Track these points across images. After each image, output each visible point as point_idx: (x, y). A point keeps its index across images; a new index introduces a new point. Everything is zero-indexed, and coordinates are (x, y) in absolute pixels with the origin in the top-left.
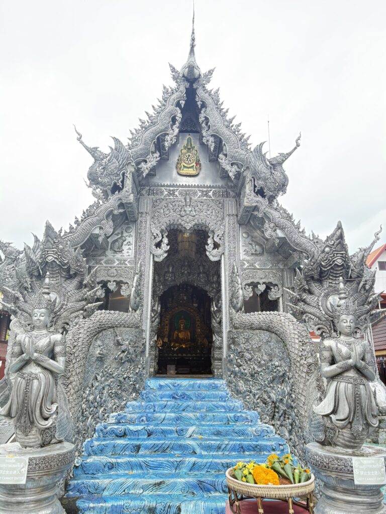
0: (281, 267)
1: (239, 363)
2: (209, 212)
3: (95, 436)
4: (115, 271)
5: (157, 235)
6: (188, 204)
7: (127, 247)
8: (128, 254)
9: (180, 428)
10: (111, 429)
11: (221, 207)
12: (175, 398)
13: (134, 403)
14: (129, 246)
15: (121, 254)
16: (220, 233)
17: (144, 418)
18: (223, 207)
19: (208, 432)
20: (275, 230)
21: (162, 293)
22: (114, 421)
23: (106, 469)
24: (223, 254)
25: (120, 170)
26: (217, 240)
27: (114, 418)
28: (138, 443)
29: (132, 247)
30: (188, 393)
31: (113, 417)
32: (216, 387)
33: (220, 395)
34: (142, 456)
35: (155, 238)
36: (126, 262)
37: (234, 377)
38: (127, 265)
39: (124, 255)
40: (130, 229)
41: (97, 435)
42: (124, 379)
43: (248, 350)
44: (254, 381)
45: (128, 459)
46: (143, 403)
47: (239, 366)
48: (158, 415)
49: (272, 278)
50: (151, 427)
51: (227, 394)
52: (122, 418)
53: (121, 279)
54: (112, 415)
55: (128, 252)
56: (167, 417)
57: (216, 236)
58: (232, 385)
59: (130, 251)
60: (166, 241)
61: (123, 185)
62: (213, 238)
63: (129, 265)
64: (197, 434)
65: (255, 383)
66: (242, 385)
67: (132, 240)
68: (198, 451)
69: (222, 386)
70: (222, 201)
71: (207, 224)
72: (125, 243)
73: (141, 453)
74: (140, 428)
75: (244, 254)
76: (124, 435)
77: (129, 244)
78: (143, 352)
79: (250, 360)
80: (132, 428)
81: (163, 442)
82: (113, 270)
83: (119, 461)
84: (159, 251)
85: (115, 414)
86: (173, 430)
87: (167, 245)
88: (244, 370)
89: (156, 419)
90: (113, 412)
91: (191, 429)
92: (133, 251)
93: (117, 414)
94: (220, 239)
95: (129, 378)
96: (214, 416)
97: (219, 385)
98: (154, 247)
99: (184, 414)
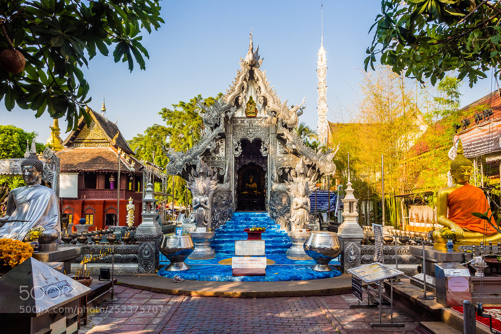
1: (274, 205)
2: (261, 132)
5: (236, 144)
6: (251, 128)
11: (268, 129)
14: (222, 150)
16: (267, 143)
17: (234, 227)
21: (238, 169)
24: (269, 153)
25: (218, 116)
29: (224, 151)
35: (235, 146)
36: (222, 159)
37: (272, 211)
39: (220, 154)
40: (222, 141)
42: (225, 212)
48: (239, 226)
49: (292, 165)
53: (219, 167)
55: (222, 153)
57: (265, 144)
60: (240, 147)
61: (219, 124)
62: (264, 146)
67: (223, 147)
70: (268, 125)
71: (261, 138)
72: (220, 148)
75: (279, 153)
78: (232, 201)
82: (216, 163)
84: (237, 153)
85: (222, 225)
87: (241, 150)
88: (276, 208)
89: (239, 227)
92: (225, 153)
94: (267, 146)
95: (226, 212)
98: (234, 151)
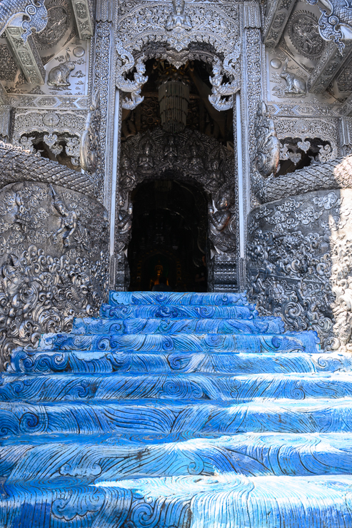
0: (336, 114)
1: (274, 255)
2: (215, 24)
3: (9, 369)
4: (56, 118)
5: (127, 58)
6: (179, 10)
7: (77, 80)
8: (77, 91)
9: (176, 356)
10: (41, 356)
11: (234, 17)
12: (162, 316)
13: (88, 320)
14: (81, 79)
15: (67, 91)
16: (234, 56)
17: (107, 343)
18: (238, 16)
19: (228, 363)
20: (338, 27)
21: (134, 187)
22: (49, 347)
23: (24, 426)
24: (239, 92)
26: (228, 68)
27: (51, 342)
28: (93, 379)
29: (85, 80)
30: (183, 308)
31: (48, 340)
32: (229, 303)
33: (239, 312)
34: (100, 402)
35: (123, 64)
36: (75, 103)
37: (263, 282)
38: (75, 106)
39: (71, 92)
40: (80, 51)
41: (14, 369)
43: (290, 231)
44: (305, 280)
45: (71, 407)
46: (104, 322)
47: (273, 260)
48: (132, 337)
49: (321, 132)
50: (119, 355)
51: (251, 310)
52: (64, 343)
53: (67, 130)
54: (46, 336)
55: (77, 88)
56: (148, 340)
57: (226, 62)
58: (261, 296)
59: (81, 86)
60: (141, 69)
62: (222, 66)
63: (79, 107)
64: (207, 366)
65: (307, 283)
66: (279, 292)
67: (84, 69)
68: (214, 393)
69: (240, 301)
70: (236, 7)
71: (211, 43)
72: (73, 73)
73: (98, 397)
74: (97, 355)
75: (274, 95)
76: (66, 368)
77: (80, 74)
78: (104, 243)
79: (296, 247)
80: (82, 356)
81: (143, 377)
82: (53, 116)
83: (51, 409)
84: (128, 87)
85: (51, 335)
86: (161, 360)
87: (144, 75)
88: (285, 264)
89: (129, 344)
90: (47, 332)
91: (196, 359)
92: (87, 85)
93: (55, 334)
94: (233, 67)
96: (234, 338)
97: (234, 300)
98: (121, 79)
99: (179, 336)
